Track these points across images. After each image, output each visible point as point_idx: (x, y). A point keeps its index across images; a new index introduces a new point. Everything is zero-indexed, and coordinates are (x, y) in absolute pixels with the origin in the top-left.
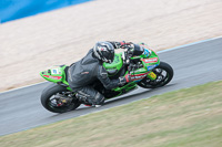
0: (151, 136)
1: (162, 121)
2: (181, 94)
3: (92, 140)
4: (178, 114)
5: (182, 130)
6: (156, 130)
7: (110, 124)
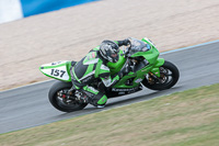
0: (171, 133)
1: (182, 118)
2: (202, 92)
3: (113, 135)
4: (199, 111)
5: (203, 127)
6: (176, 127)
7: (131, 120)
